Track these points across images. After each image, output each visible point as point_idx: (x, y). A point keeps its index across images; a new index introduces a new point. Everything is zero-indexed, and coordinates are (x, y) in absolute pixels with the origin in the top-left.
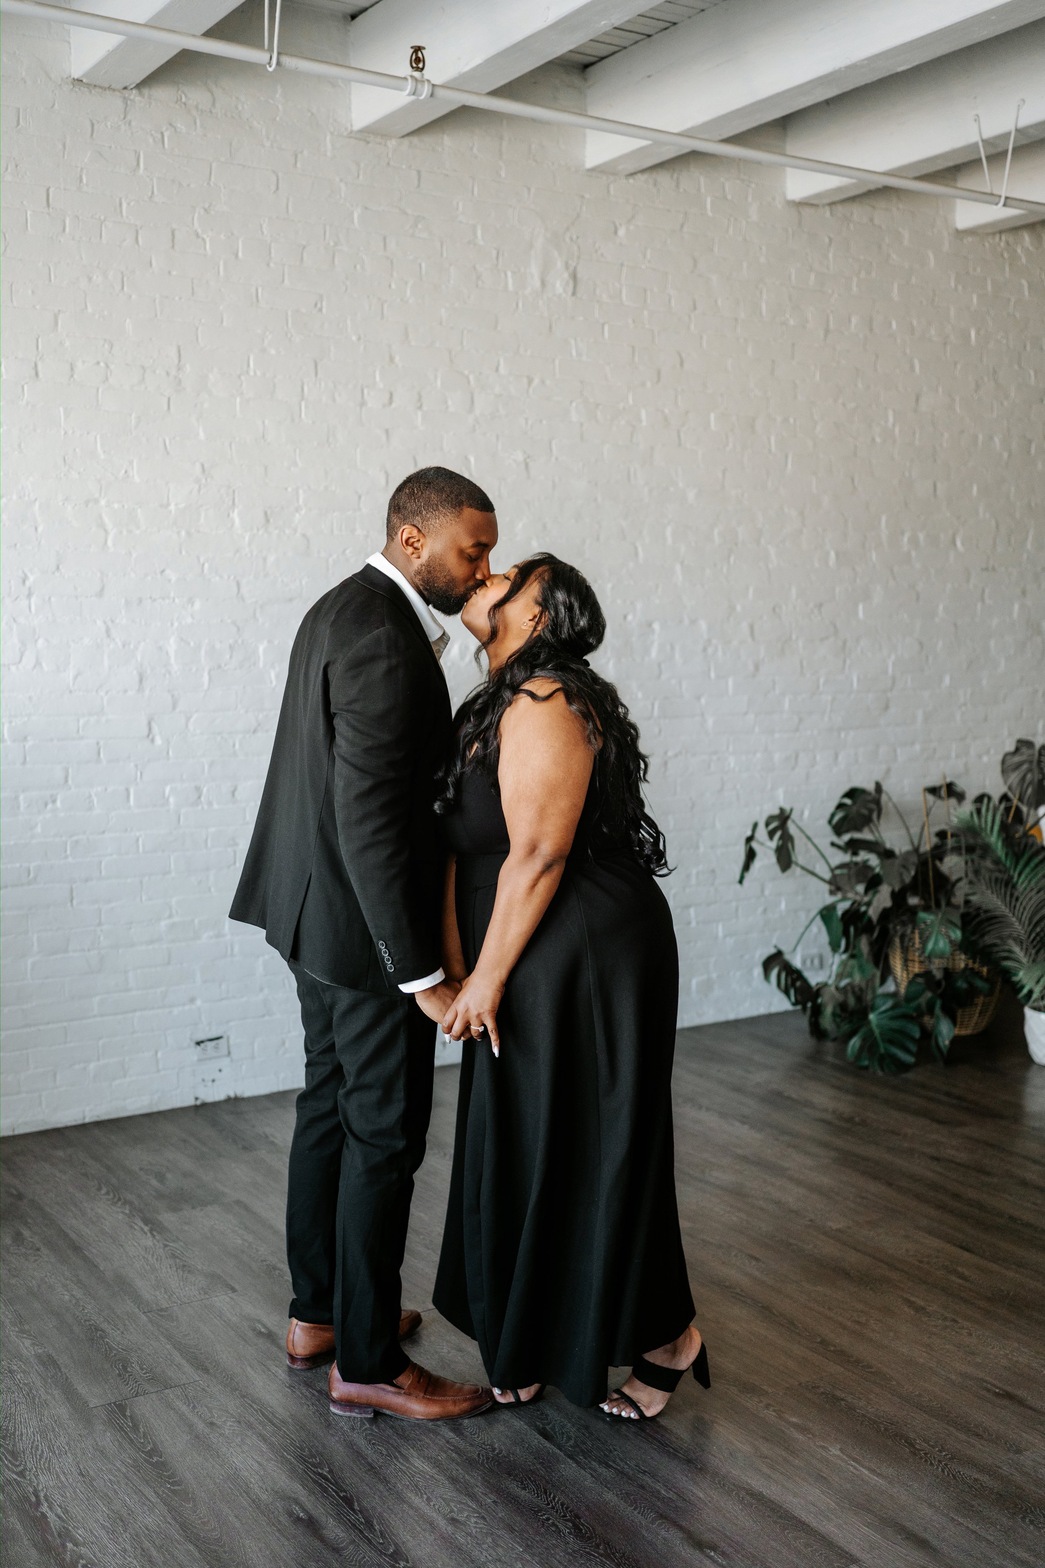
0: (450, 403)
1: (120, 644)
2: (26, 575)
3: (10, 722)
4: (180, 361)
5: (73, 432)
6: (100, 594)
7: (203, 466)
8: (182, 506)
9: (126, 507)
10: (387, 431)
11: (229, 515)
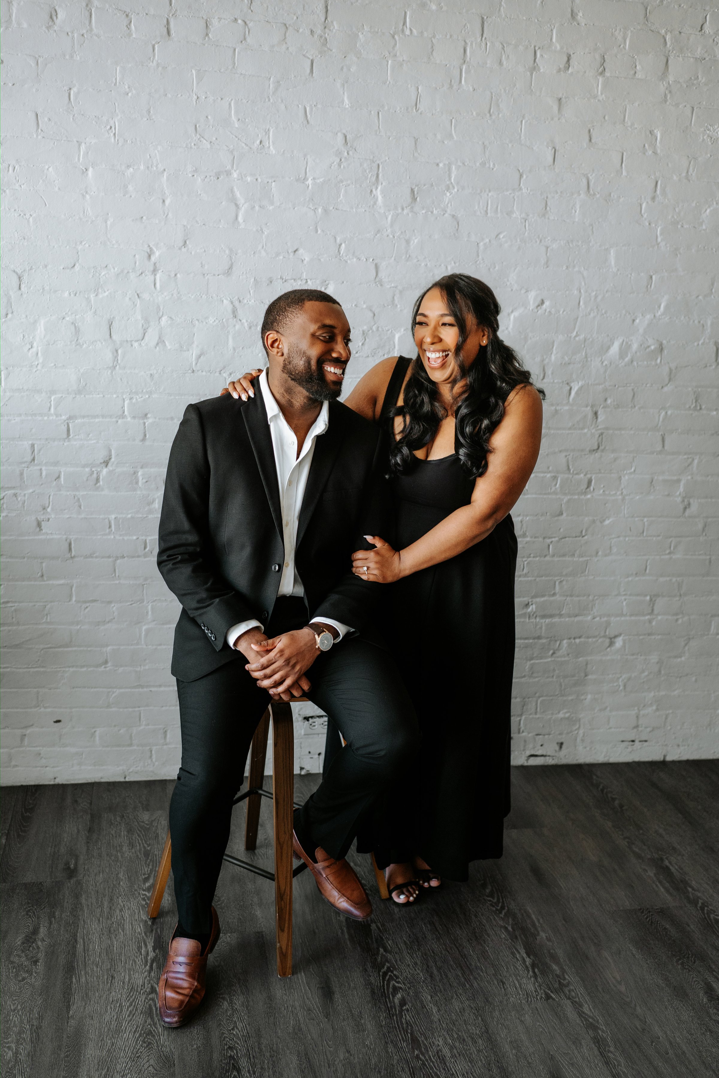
0: (638, 67)
1: (246, 324)
2: (151, 249)
3: (131, 399)
4: (326, 18)
5: (206, 98)
6: (229, 271)
7: (346, 137)
8: (321, 180)
9: (259, 180)
10: (560, 100)
11: (371, 191)
